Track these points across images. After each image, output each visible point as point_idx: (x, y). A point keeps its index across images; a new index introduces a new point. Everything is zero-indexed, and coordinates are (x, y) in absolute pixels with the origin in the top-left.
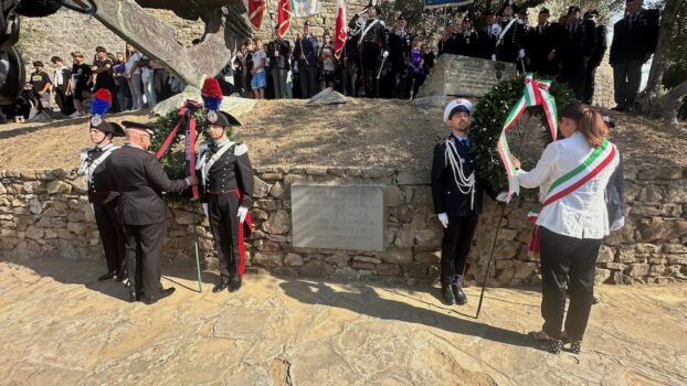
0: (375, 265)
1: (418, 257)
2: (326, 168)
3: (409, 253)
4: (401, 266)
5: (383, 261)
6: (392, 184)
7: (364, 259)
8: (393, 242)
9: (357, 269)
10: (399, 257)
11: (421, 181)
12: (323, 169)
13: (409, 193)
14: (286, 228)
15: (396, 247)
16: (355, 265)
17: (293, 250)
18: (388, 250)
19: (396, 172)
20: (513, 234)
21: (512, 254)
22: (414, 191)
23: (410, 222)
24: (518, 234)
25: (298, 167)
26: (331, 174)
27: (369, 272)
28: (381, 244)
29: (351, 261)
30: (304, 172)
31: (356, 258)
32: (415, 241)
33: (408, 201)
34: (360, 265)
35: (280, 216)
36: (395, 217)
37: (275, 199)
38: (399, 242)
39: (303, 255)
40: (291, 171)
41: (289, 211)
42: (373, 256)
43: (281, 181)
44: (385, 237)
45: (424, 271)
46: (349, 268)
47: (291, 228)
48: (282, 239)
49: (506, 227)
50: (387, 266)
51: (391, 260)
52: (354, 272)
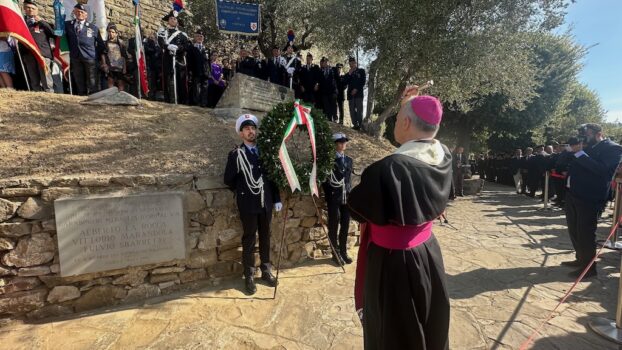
0: (178, 274)
1: (222, 256)
2: (109, 177)
3: (214, 255)
4: (206, 269)
5: (187, 268)
6: (191, 189)
7: (164, 271)
8: (197, 247)
9: (157, 284)
10: (203, 261)
11: (219, 186)
12: (105, 178)
13: (209, 198)
15: (200, 251)
16: (153, 279)
17: (62, 282)
18: (191, 255)
19: (195, 178)
20: (297, 222)
21: (299, 237)
22: (214, 195)
24: (302, 221)
26: (115, 184)
27: (172, 283)
28: (183, 250)
29: (149, 277)
30: (77, 184)
31: (154, 272)
32: (219, 242)
33: (209, 205)
34: (161, 278)
35: (36, 243)
36: (196, 222)
37: (27, 220)
38: (202, 246)
39: (79, 284)
40: (55, 183)
41: (53, 234)
42: (175, 265)
43: (38, 197)
44: (187, 244)
46: (146, 285)
47: (57, 254)
48: (42, 271)
50: (191, 272)
51: (195, 265)
52: (153, 288)
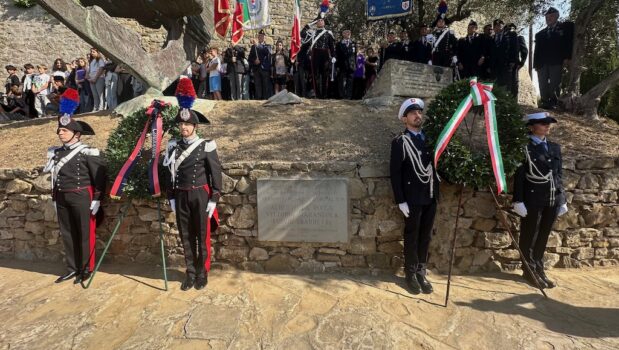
0: (340, 256)
1: (381, 247)
2: (290, 163)
3: (373, 243)
4: (365, 257)
5: (348, 253)
6: (355, 176)
7: (329, 251)
8: (358, 233)
9: (323, 262)
10: (363, 248)
11: (382, 174)
12: (287, 164)
13: (371, 186)
14: (251, 222)
15: (360, 238)
16: (320, 257)
17: (258, 245)
18: (352, 241)
19: (358, 166)
20: (469, 222)
21: (470, 242)
22: (376, 183)
23: (373, 214)
24: (474, 223)
25: (263, 162)
26: (295, 169)
27: (334, 264)
28: (347, 235)
29: (316, 253)
30: (270, 168)
31: (320, 251)
32: (378, 232)
33: (370, 193)
34: (326, 258)
35: (245, 211)
36: (359, 209)
37: (241, 194)
38: (362, 233)
39: (268, 249)
40: (257, 167)
41: (255, 205)
42: (338, 248)
43: (247, 176)
44: (350, 229)
45: (388, 261)
46: (314, 261)
47: (256, 222)
48: (247, 233)
49: (462, 216)
50: (351, 257)
51: (355, 251)
52: (319, 264)
